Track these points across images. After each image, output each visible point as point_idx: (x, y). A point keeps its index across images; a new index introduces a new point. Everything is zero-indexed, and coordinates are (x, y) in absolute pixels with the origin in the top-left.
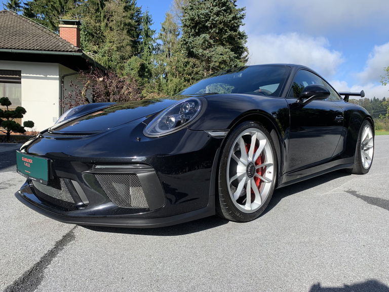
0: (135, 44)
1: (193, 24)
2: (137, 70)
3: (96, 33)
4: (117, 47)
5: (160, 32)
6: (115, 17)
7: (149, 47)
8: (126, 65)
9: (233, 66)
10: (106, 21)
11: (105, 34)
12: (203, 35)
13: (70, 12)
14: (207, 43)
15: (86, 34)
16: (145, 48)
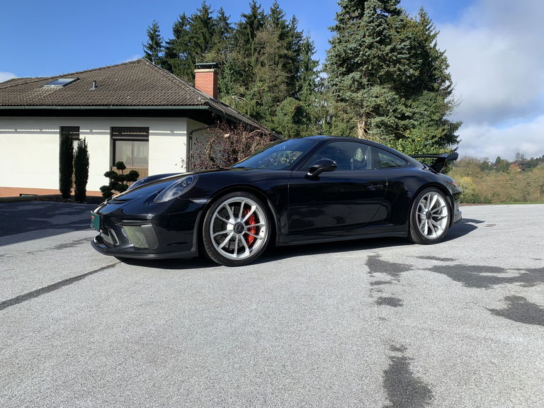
0: (291, 81)
1: (340, 61)
2: (291, 115)
3: (245, 71)
4: (269, 87)
5: (324, 62)
6: (268, 50)
7: (309, 84)
8: (278, 108)
9: (391, 111)
10: (256, 54)
11: (256, 70)
12: (351, 75)
13: (216, 48)
14: (356, 83)
15: (232, 74)
16: (304, 85)
